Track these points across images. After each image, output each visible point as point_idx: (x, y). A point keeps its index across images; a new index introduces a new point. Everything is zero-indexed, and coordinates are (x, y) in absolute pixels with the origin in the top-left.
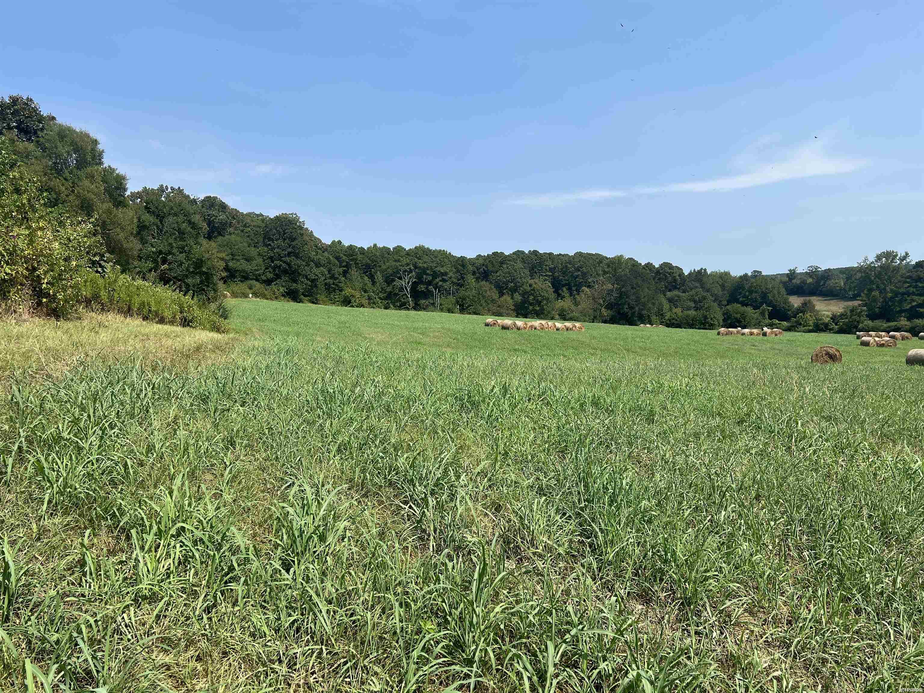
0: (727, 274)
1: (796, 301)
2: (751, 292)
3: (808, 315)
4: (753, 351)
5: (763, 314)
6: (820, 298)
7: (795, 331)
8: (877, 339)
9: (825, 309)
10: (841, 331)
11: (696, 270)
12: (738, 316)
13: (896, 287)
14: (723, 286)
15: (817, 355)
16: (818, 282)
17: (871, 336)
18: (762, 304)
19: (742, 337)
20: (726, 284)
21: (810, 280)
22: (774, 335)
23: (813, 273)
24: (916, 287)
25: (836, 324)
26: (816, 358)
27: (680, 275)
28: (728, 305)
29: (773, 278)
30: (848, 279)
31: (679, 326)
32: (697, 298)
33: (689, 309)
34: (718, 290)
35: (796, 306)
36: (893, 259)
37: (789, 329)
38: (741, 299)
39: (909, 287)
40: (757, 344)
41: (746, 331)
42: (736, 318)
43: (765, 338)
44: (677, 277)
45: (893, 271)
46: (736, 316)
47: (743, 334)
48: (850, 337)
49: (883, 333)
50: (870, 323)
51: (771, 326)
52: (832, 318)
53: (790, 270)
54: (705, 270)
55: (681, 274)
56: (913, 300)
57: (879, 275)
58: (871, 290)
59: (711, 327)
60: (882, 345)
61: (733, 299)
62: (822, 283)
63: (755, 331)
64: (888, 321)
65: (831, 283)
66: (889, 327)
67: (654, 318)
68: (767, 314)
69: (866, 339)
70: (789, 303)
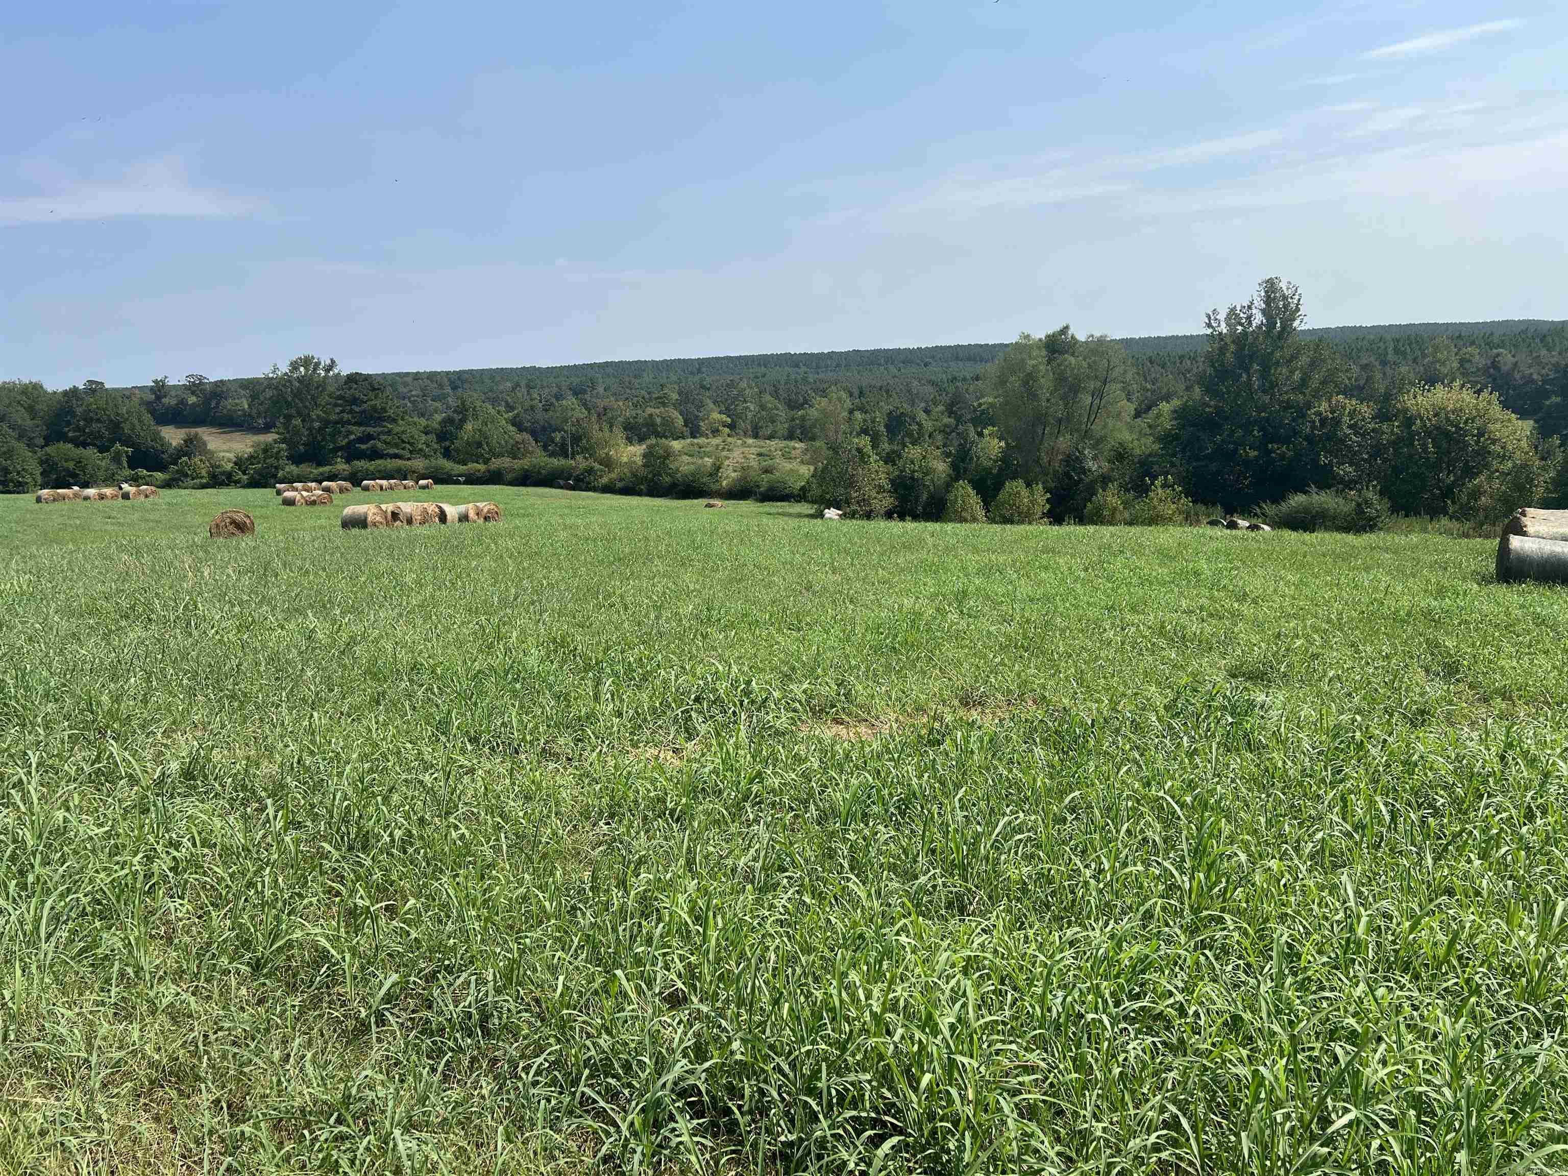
0: (37, 387)
1: (173, 436)
2: (89, 421)
3: (196, 459)
4: (109, 527)
5: (116, 459)
6: (214, 430)
7: (179, 487)
8: (305, 494)
9: (225, 447)
10: (254, 484)
12: (71, 465)
13: (325, 412)
14: (31, 410)
15: (217, 525)
16: (207, 401)
17: (296, 490)
18: (113, 442)
19: (86, 503)
20: (37, 407)
21: (192, 400)
22: (142, 498)
23: (196, 386)
24: (351, 412)
25: (244, 473)
26: (216, 530)
28: (46, 445)
29: (126, 394)
30: (253, 397)
34: (21, 417)
35: (174, 444)
36: (315, 369)
37: (167, 485)
38: (70, 434)
39: (342, 412)
40: (114, 514)
41: (91, 492)
42: (67, 470)
43: (127, 503)
45: (317, 388)
46: (65, 464)
47: (86, 498)
48: (268, 493)
49: (313, 485)
50: (293, 469)
51: (135, 480)
52: (236, 463)
53: (156, 382)
56: (350, 433)
57: (297, 394)
58: (289, 418)
59: (18, 488)
60: (313, 503)
61: (54, 435)
62: (213, 405)
63: (108, 491)
64: (319, 464)
65: (229, 404)
66: (321, 474)
68: (124, 460)
69: (289, 494)
70: (162, 439)
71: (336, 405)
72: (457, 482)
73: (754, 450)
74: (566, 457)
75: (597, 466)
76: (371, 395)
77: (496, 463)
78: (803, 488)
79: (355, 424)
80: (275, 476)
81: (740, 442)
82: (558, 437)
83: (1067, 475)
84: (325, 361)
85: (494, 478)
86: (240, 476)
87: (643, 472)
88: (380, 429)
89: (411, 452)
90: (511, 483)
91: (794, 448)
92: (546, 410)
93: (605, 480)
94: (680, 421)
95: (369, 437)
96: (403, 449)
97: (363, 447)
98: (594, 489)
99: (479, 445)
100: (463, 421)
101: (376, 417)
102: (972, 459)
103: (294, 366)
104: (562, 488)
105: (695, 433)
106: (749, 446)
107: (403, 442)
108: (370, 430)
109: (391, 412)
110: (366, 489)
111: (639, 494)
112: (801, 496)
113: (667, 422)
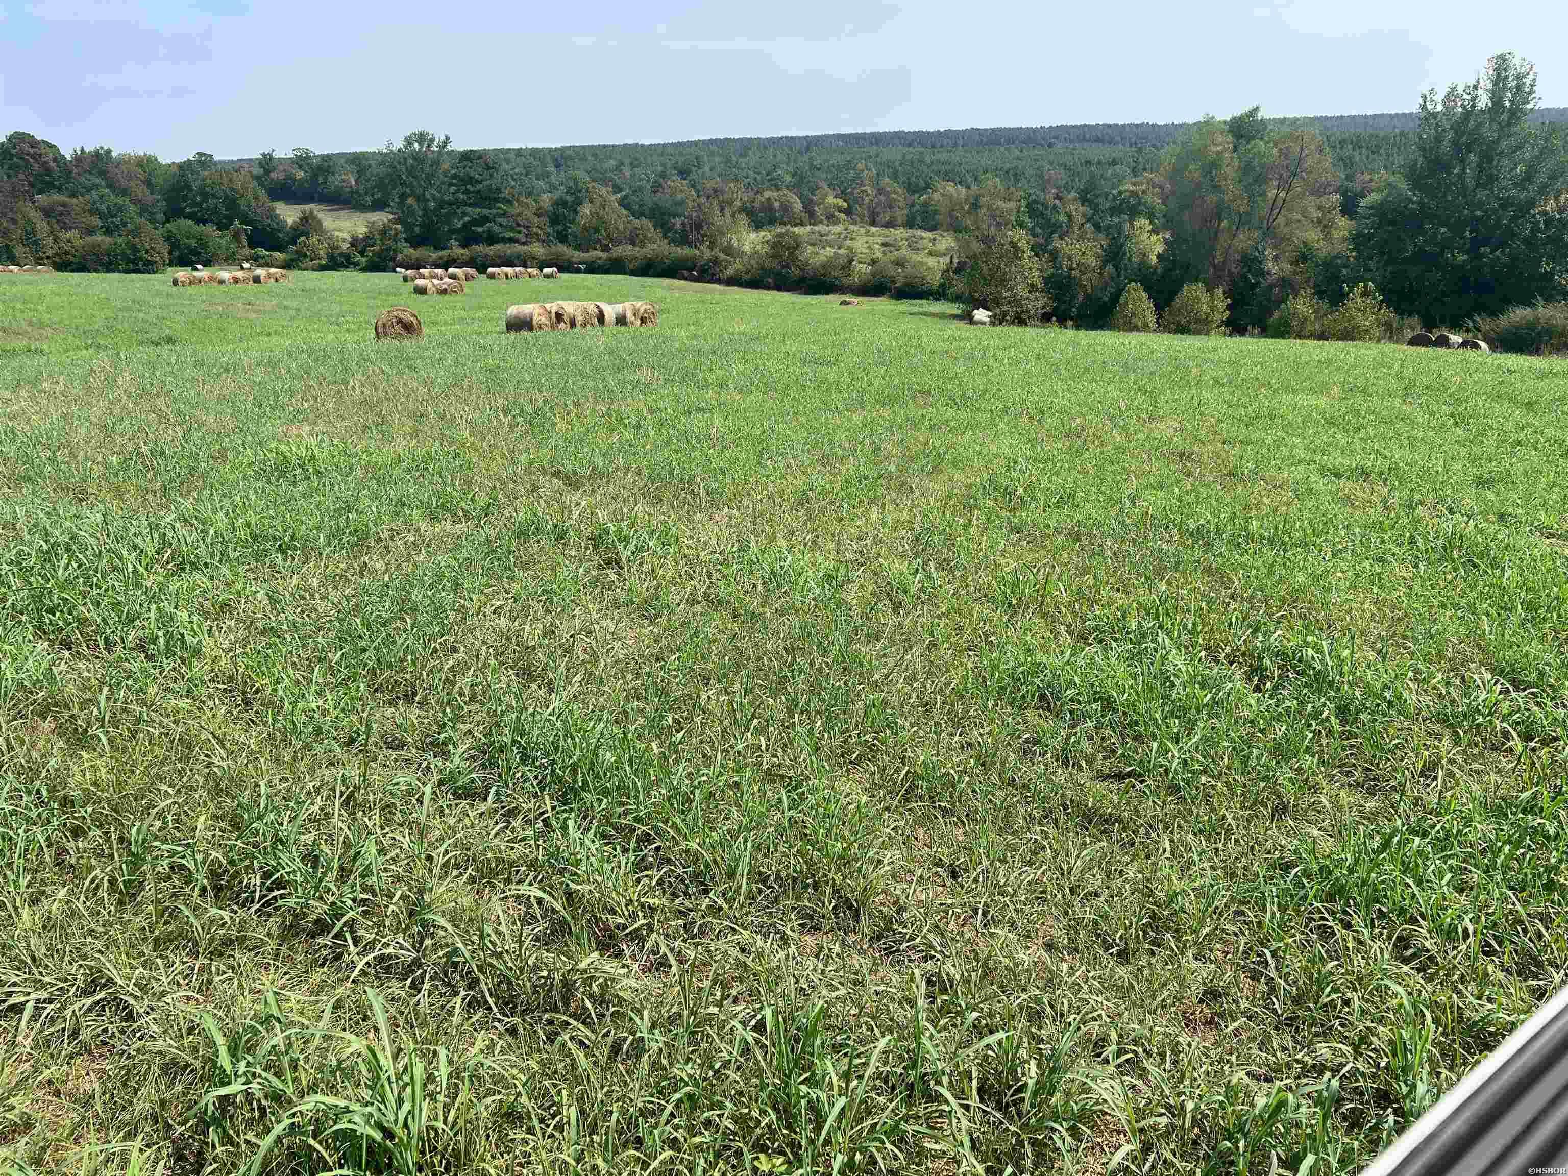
0: (151, 159)
1: (288, 213)
2: (205, 196)
3: (314, 240)
5: (236, 237)
6: (326, 207)
7: (301, 268)
8: (435, 281)
9: (338, 226)
10: (372, 268)
11: (87, 150)
12: (192, 243)
13: (440, 192)
14: (148, 183)
16: (315, 176)
17: (425, 276)
18: (230, 220)
19: (221, 287)
20: (153, 180)
21: (300, 174)
22: (273, 280)
23: (303, 160)
24: (467, 192)
25: (363, 256)
27: (55, 160)
28: (168, 221)
29: (238, 169)
30: (361, 172)
31: (82, 268)
32: (103, 208)
33: (90, 231)
34: (140, 191)
35: (290, 222)
36: (429, 146)
37: (289, 266)
38: (189, 210)
39: (457, 192)
41: (222, 274)
42: (189, 247)
44: (51, 164)
45: (432, 166)
46: (188, 242)
47: (221, 281)
48: (394, 278)
49: (440, 271)
50: (415, 254)
51: (261, 262)
52: (352, 244)
53: (264, 155)
54: (109, 151)
55: (58, 158)
56: (465, 214)
57: (412, 172)
58: (402, 197)
59: (148, 267)
60: (445, 292)
61: (173, 210)
62: (321, 180)
63: (240, 274)
64: (440, 249)
65: (335, 181)
66: (444, 259)
67: (19, 251)
68: (244, 238)
69: (418, 281)
70: (277, 217)
71: (451, 184)
72: (578, 271)
73: (879, 240)
74: (689, 245)
75: (722, 256)
76: (487, 174)
77: (616, 251)
78: (942, 285)
79: (470, 205)
80: (393, 259)
81: (861, 230)
82: (677, 222)
83: (1244, 277)
84: (441, 137)
85: (615, 267)
86: (357, 258)
87: (768, 264)
88: (494, 211)
89: (527, 236)
90: (633, 273)
92: (655, 193)
93: (730, 272)
94: (797, 206)
95: (485, 220)
96: (519, 232)
97: (480, 229)
98: (719, 281)
99: (597, 230)
100: (578, 202)
101: (490, 198)
102: (1124, 255)
103: (408, 142)
104: (686, 279)
105: (814, 218)
106: (872, 235)
107: (519, 225)
108: (485, 212)
109: (505, 193)
110: (492, 276)
111: (768, 288)
112: (941, 292)
113: (786, 207)
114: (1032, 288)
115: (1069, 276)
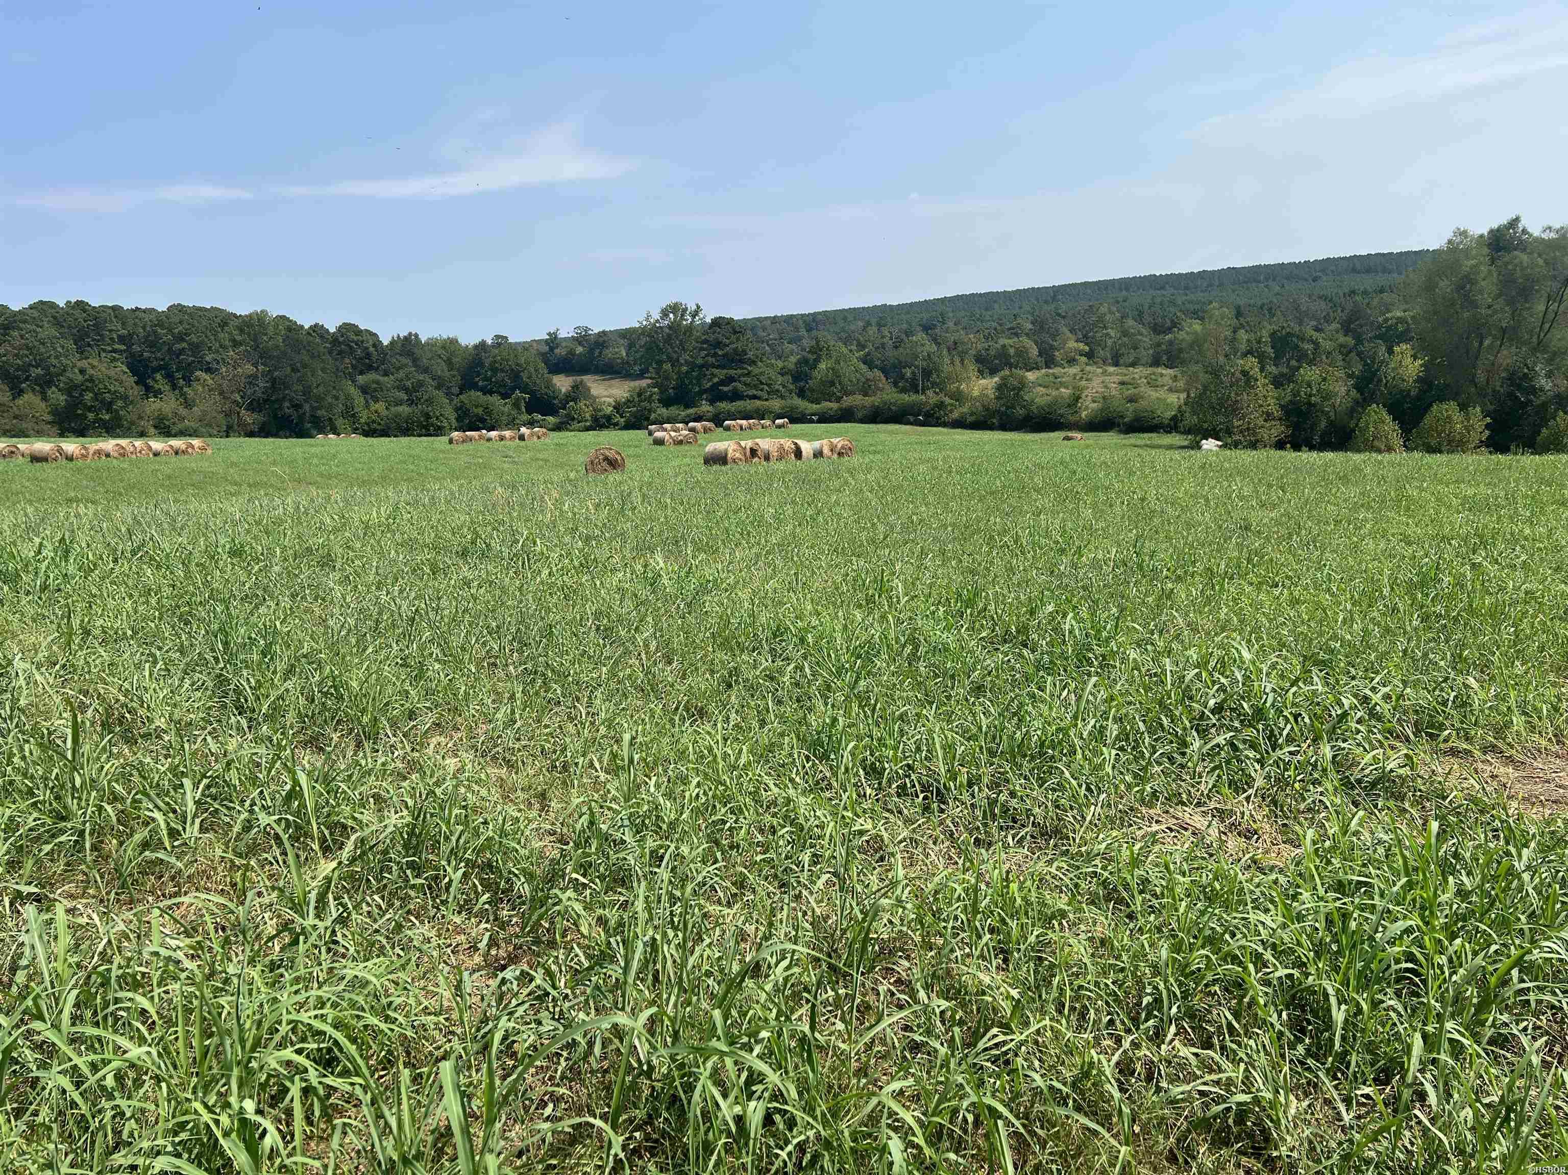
0: (453, 342)
1: (563, 383)
2: (495, 370)
3: (581, 404)
5: (516, 405)
6: (597, 377)
7: (568, 430)
8: (673, 434)
9: (605, 393)
10: (628, 426)
11: (401, 336)
12: (480, 411)
13: (692, 357)
14: (449, 362)
15: (592, 462)
16: (591, 351)
17: (666, 430)
18: (513, 390)
19: (490, 445)
20: (454, 360)
21: (579, 350)
22: (536, 439)
23: (582, 338)
24: (715, 355)
25: (622, 416)
26: (591, 467)
27: (374, 346)
28: (461, 393)
29: (526, 347)
30: (630, 346)
31: (384, 433)
32: (409, 384)
33: (395, 403)
34: (440, 369)
35: (563, 390)
36: (682, 315)
37: (558, 428)
38: (480, 384)
39: (707, 355)
40: (512, 454)
41: (495, 434)
42: (477, 415)
43: (523, 444)
44: (371, 349)
45: (685, 334)
46: (476, 410)
47: (490, 440)
48: (641, 434)
49: (681, 425)
50: (663, 411)
51: (531, 424)
52: (615, 408)
53: (549, 334)
54: (417, 336)
55: (377, 344)
56: (714, 376)
57: (668, 340)
58: (660, 363)
59: (439, 431)
60: (681, 443)
61: (467, 384)
62: (596, 354)
63: (508, 433)
64: (687, 406)
65: (609, 353)
66: (688, 416)
67: (339, 422)
68: (523, 405)
69: (659, 434)
70: (554, 386)
71: (702, 349)
72: (811, 421)
73: (1116, 379)
74: (917, 392)
75: (947, 400)
76: (733, 338)
77: (847, 401)
78: (1174, 418)
79: (718, 367)
80: (647, 419)
81: (1099, 371)
82: (908, 373)
83: (1512, 395)
84: (692, 307)
85: (846, 416)
86: (617, 419)
87: (995, 405)
88: (739, 371)
89: (769, 393)
90: (862, 421)
91: (1162, 375)
92: (896, 347)
93: (955, 415)
94: (1034, 351)
95: (731, 379)
96: (762, 390)
97: (725, 389)
98: (945, 425)
99: (832, 383)
100: (817, 360)
101: (737, 359)
102: (1380, 380)
103: (665, 313)
104: (911, 424)
105: (1050, 362)
106: (1110, 375)
107: (762, 383)
108: (732, 372)
109: (750, 355)
110: (728, 429)
111: (991, 428)
112: (1172, 426)
113: (1021, 353)
114: (1268, 416)
115: (1309, 404)
